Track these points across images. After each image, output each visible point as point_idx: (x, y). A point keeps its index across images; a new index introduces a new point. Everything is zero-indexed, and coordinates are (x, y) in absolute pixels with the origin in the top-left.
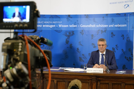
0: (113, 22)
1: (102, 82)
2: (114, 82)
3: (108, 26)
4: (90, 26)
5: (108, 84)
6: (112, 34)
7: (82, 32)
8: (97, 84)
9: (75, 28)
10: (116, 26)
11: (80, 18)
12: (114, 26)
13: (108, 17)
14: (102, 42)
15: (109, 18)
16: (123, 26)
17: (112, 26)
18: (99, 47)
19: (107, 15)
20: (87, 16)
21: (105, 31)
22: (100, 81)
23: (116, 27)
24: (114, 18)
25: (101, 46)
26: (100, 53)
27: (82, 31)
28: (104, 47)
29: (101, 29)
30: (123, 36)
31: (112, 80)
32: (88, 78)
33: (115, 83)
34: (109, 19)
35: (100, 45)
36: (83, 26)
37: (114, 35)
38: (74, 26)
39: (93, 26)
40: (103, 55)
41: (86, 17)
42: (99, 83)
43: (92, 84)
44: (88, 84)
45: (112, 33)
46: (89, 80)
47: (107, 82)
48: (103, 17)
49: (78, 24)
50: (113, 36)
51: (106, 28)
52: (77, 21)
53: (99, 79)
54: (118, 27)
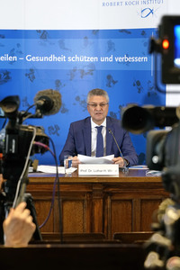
0: (111, 49)
1: (116, 198)
2: (145, 197)
3: (99, 60)
4: (52, 58)
5: (131, 201)
6: (110, 79)
7: (31, 74)
8: (105, 203)
9: (11, 63)
10: (120, 59)
11: (25, 38)
12: (114, 59)
13: (98, 38)
14: (99, 97)
15: (100, 40)
16: (140, 59)
17: (110, 59)
18: (93, 108)
19: (95, 32)
20: (44, 35)
21: (91, 72)
22: (111, 194)
23: (118, 62)
24: (113, 40)
25: (98, 108)
26: (94, 125)
27: (31, 70)
28: (105, 108)
29: (81, 68)
30: (138, 83)
31: (140, 190)
32: (84, 190)
33: (148, 197)
34: (102, 43)
35: (95, 105)
36: (33, 59)
37: (114, 82)
38: (10, 59)
39: (59, 59)
40: (99, 129)
41: (41, 37)
42: (109, 201)
43: (93, 205)
44: (81, 204)
45: (109, 77)
46: (83, 194)
47: (128, 197)
48: (86, 38)
49: (21, 52)
50: (112, 84)
51: (92, 64)
52: (18, 45)
53: (111, 190)
54: (124, 63)
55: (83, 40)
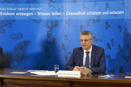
0: (107, 7)
3: (102, 13)
4: (79, 13)
7: (69, 22)
9: (59, 16)
10: (111, 13)
11: (66, 3)
15: (102, 2)
16: (120, 13)
17: (107, 13)
21: (98, 21)
23: (111, 15)
27: (69, 20)
29: (93, 18)
30: (120, 26)
36: (70, 14)
37: (109, 26)
38: (58, 14)
39: (82, 14)
41: (73, 2)
45: (107, 23)
51: (99, 16)
52: (62, 6)
54: (114, 15)
55: (94, 2)
